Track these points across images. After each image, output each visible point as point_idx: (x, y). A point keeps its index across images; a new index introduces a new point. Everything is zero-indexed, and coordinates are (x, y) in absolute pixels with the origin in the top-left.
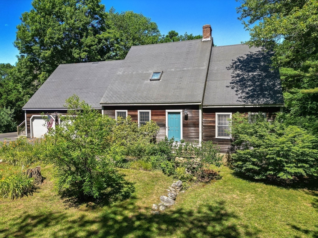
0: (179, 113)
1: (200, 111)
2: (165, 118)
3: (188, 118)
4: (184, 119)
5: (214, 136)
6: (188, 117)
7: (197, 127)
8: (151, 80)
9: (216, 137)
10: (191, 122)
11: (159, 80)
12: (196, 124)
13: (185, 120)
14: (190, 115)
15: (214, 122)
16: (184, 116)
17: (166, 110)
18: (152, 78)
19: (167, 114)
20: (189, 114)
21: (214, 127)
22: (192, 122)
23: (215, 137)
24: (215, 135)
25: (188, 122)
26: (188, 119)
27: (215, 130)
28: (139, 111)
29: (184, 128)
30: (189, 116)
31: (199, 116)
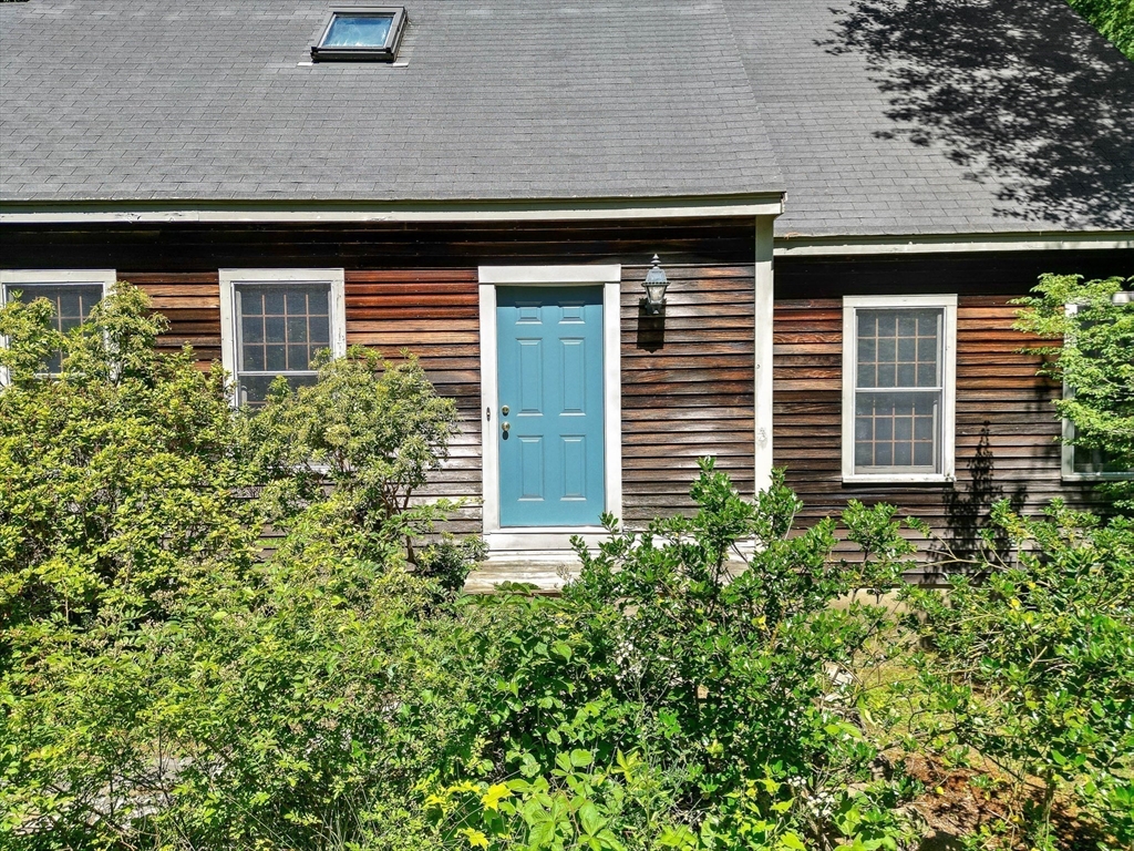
0: (593, 294)
1: (764, 272)
2: (470, 338)
3: (662, 330)
4: (634, 338)
5: (835, 465)
6: (669, 325)
7: (736, 401)
8: (318, 56)
9: (849, 474)
10: (691, 364)
11: (387, 57)
12: (726, 376)
13: (640, 345)
14: (678, 309)
15: (833, 363)
16: (635, 314)
17: (481, 269)
18: (332, 45)
19: (487, 297)
20: (671, 299)
21: (833, 401)
22: (701, 363)
23: (839, 471)
24: (839, 460)
25: (662, 363)
26: (668, 338)
27: (839, 427)
28: (228, 277)
29: (633, 414)
30: (670, 312)
31: (752, 316)
